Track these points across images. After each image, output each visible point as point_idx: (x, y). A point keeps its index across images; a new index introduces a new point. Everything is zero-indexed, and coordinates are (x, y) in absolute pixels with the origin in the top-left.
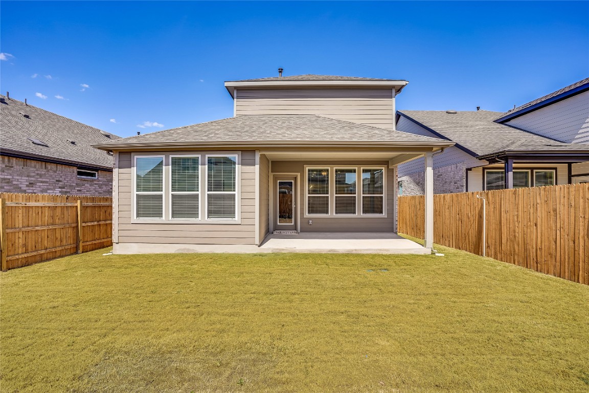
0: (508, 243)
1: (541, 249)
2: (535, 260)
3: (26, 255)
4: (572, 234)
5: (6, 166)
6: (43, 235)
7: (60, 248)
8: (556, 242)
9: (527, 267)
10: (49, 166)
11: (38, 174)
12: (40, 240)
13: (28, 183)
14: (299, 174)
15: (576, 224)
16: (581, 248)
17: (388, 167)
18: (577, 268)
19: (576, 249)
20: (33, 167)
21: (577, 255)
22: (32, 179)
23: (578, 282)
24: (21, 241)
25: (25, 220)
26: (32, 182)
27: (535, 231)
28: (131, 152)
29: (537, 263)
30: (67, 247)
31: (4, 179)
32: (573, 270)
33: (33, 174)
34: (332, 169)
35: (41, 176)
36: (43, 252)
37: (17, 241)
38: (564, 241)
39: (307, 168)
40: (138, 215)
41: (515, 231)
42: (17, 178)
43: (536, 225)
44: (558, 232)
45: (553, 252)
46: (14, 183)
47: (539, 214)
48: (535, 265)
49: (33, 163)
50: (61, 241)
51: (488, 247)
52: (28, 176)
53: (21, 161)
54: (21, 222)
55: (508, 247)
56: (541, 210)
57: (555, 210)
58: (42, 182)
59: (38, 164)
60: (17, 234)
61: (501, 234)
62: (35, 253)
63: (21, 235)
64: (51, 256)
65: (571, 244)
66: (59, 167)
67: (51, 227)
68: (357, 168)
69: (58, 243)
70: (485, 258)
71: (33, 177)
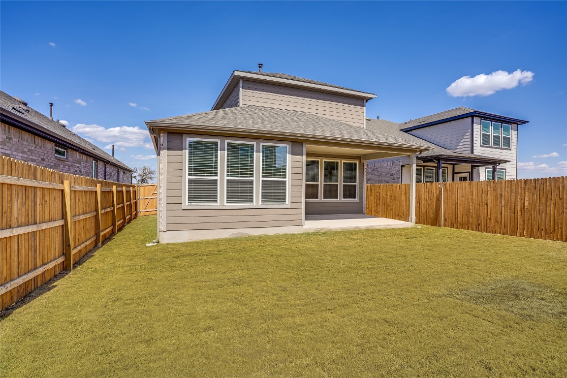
0: (464, 217)
1: (490, 219)
2: (485, 226)
4: (513, 208)
8: (501, 214)
9: (479, 231)
15: (516, 202)
16: (519, 216)
17: (360, 161)
18: (516, 228)
19: (516, 217)
21: (516, 221)
23: (517, 236)
27: (486, 208)
28: (182, 133)
29: (487, 228)
30: (92, 240)
32: (513, 230)
38: (507, 213)
41: (469, 209)
43: (487, 204)
44: (503, 208)
45: (499, 220)
47: (489, 197)
48: (486, 229)
51: (445, 220)
53: (17, 132)
55: (464, 220)
56: (491, 195)
57: (501, 195)
61: (458, 211)
65: (513, 214)
68: (339, 161)
70: (443, 227)
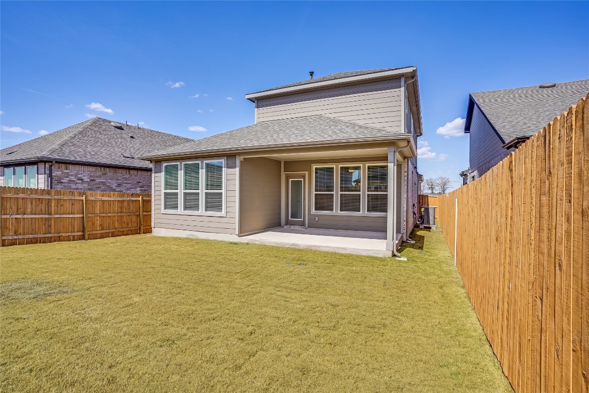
3: (101, 232)
5: (102, 174)
6: (114, 219)
7: (127, 229)
10: (132, 172)
11: (123, 178)
12: (112, 223)
13: (116, 185)
14: (307, 173)
20: (121, 174)
22: (120, 181)
24: (98, 222)
25: (101, 209)
26: (120, 183)
28: (161, 161)
30: (132, 229)
31: (101, 182)
33: (120, 178)
34: (337, 167)
35: (126, 179)
36: (114, 230)
37: (96, 222)
39: (314, 167)
40: (165, 208)
42: (110, 181)
46: (108, 184)
49: (120, 171)
50: (128, 224)
52: (117, 180)
53: (112, 170)
54: (98, 210)
58: (126, 183)
59: (124, 171)
60: (96, 218)
62: (108, 231)
63: (98, 218)
64: (120, 233)
66: (140, 172)
67: (119, 214)
68: (361, 165)
69: (125, 226)
71: (120, 180)
